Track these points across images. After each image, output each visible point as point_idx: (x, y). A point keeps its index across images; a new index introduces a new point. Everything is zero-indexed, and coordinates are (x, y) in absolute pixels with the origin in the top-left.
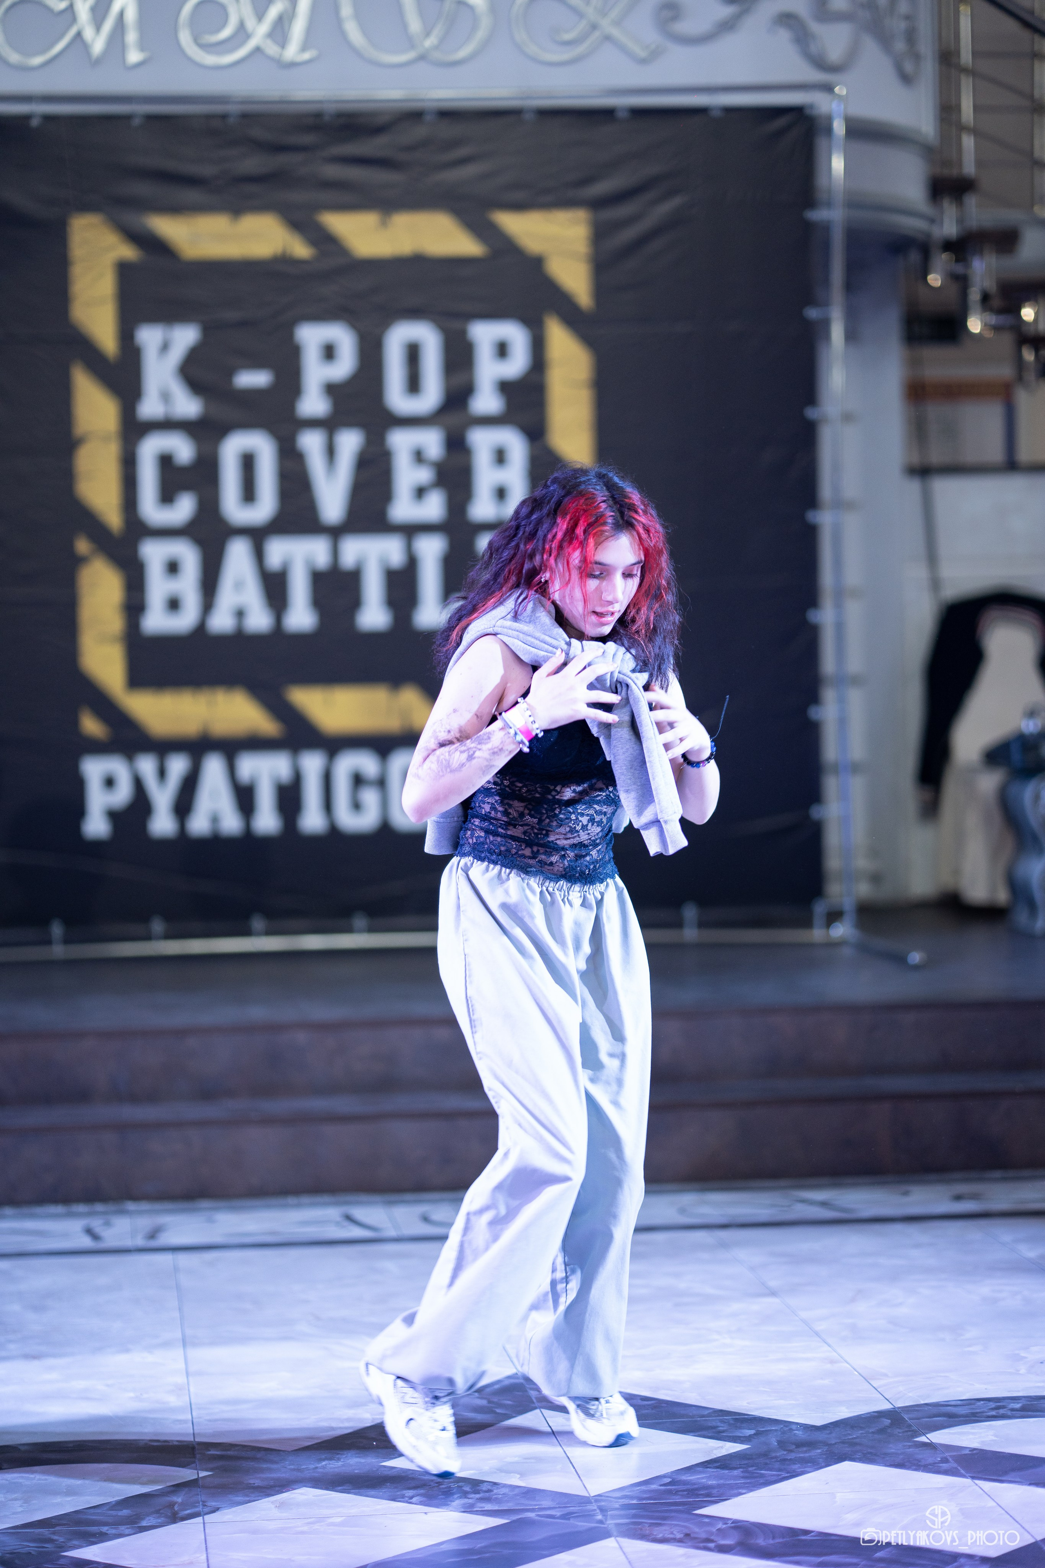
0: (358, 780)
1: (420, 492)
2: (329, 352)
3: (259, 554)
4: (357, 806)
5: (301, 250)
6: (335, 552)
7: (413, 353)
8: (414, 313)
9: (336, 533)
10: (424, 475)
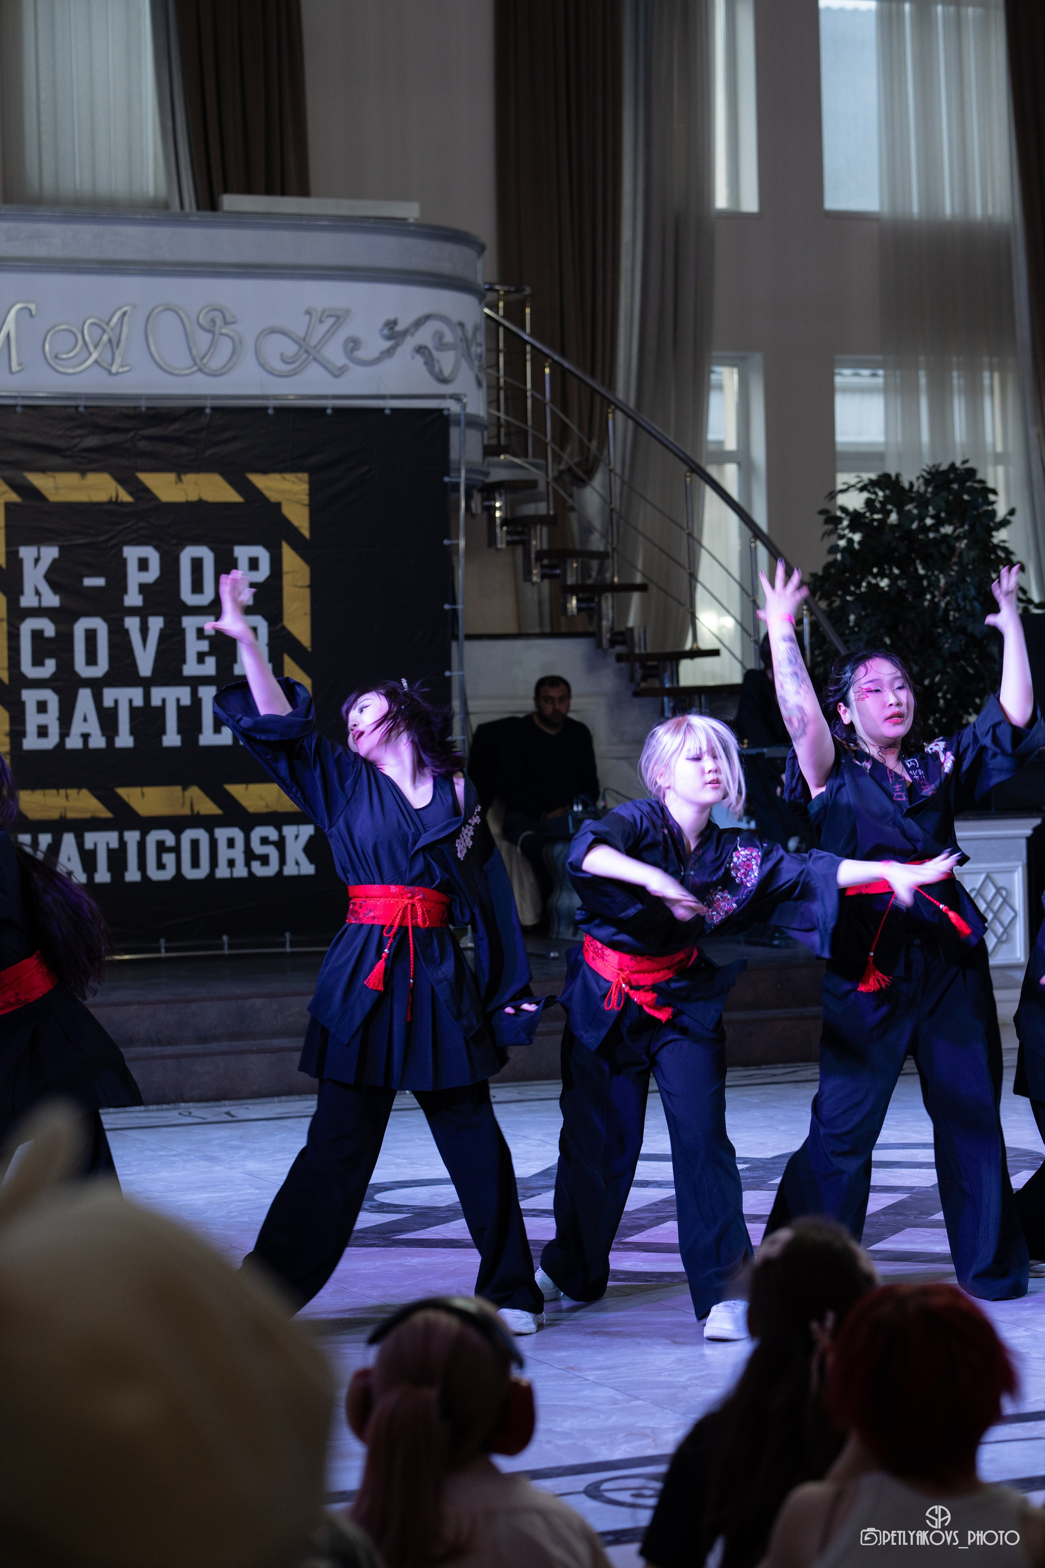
0: (161, 847)
1: (201, 658)
2: (143, 565)
3: (98, 699)
4: (161, 866)
5: (125, 497)
6: (147, 696)
7: (197, 565)
8: (197, 541)
9: (147, 684)
10: (204, 646)
